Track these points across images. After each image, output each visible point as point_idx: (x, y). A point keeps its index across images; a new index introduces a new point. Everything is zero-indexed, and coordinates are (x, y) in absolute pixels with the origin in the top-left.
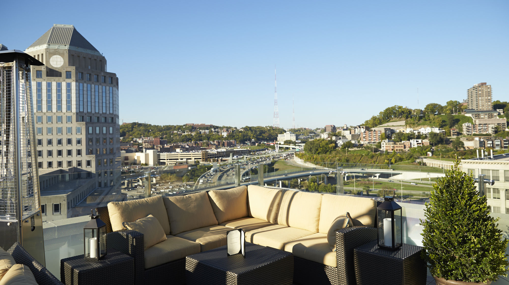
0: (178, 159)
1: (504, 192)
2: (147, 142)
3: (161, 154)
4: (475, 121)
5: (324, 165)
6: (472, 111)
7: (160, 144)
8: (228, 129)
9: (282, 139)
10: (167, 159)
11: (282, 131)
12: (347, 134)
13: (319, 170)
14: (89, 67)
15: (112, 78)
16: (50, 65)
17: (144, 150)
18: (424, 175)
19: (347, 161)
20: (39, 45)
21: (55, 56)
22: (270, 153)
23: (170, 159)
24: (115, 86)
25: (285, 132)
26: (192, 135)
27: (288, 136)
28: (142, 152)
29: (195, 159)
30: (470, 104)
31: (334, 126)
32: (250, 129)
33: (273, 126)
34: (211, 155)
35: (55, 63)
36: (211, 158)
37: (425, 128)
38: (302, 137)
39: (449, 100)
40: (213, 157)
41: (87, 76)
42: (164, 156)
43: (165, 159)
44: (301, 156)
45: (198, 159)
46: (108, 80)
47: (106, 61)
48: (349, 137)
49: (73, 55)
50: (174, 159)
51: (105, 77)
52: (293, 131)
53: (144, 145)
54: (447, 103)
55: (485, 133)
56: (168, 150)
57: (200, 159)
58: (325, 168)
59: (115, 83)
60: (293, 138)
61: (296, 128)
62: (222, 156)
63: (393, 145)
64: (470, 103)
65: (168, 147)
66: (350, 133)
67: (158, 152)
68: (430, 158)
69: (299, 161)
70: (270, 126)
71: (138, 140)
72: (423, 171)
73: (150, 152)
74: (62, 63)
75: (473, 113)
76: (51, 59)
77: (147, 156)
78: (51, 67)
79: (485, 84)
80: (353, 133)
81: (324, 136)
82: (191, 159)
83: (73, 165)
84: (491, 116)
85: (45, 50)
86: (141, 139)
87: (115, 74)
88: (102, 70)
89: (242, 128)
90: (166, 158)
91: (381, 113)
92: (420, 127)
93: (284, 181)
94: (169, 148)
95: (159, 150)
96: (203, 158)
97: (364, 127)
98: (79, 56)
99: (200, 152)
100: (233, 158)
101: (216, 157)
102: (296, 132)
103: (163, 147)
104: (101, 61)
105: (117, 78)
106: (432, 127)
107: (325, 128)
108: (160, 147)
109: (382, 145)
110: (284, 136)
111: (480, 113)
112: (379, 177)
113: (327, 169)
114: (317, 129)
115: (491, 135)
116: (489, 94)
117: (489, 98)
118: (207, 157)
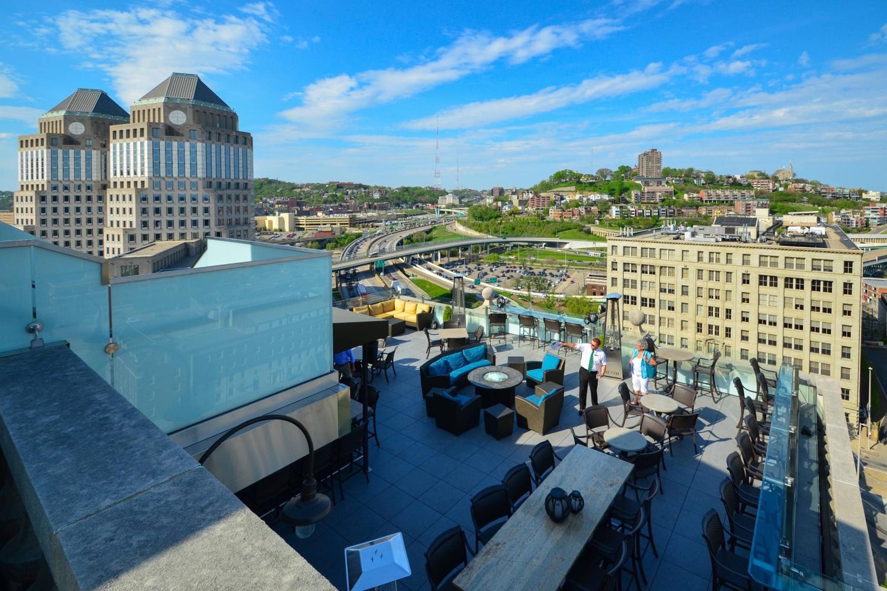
0: (320, 224)
1: (640, 267)
2: (281, 204)
3: (299, 218)
4: (644, 189)
5: (488, 232)
6: (641, 178)
7: (298, 206)
8: (380, 190)
9: (444, 202)
10: (307, 225)
11: (444, 193)
12: (515, 199)
13: (481, 239)
14: (218, 125)
15: (246, 138)
16: (170, 122)
17: (277, 213)
18: (590, 244)
19: (513, 229)
20: (153, 97)
21: (175, 112)
22: (429, 217)
23: (310, 225)
24: (249, 147)
25: (447, 194)
26: (337, 196)
27: (450, 199)
28: (274, 215)
29: (341, 224)
30: (641, 172)
31: (503, 189)
32: (406, 190)
33: (433, 187)
34: (360, 220)
35: (175, 119)
36: (360, 223)
37: (594, 194)
38: (465, 200)
39: (621, 165)
40: (362, 223)
41: (214, 136)
42: (303, 219)
43: (304, 225)
44: (464, 223)
45: (344, 224)
46: (241, 140)
47: (238, 117)
48: (515, 202)
49: (198, 111)
50: (315, 224)
51: (237, 137)
52: (456, 193)
53: (277, 206)
54: (619, 168)
55: (652, 201)
56: (307, 213)
57: (347, 224)
58: (489, 236)
59: (249, 145)
60: (457, 202)
61: (460, 189)
62: (373, 221)
63: (560, 212)
64: (641, 169)
65: (308, 209)
66: (518, 198)
67: (295, 215)
68: (597, 226)
69: (461, 229)
70: (430, 186)
71: (268, 200)
72: (589, 240)
73: (285, 216)
74: (184, 120)
75: (643, 180)
76: (171, 115)
77: (281, 221)
78: (170, 125)
79: (656, 150)
80: (520, 199)
81: (489, 200)
82: (335, 224)
83: (199, 237)
84: (659, 183)
85: (162, 104)
86: (273, 199)
87: (249, 134)
88: (233, 129)
89: (397, 189)
90: (304, 223)
91: (551, 177)
92: (589, 193)
93: (442, 251)
94: (309, 211)
95: (296, 213)
96: (350, 224)
97: (533, 192)
98: (205, 112)
99: (346, 216)
100: (387, 223)
101: (365, 223)
102: (460, 194)
103: (301, 209)
104: (232, 117)
105: (252, 137)
106: (602, 194)
107: (492, 190)
108: (297, 210)
109: (550, 212)
110: (446, 198)
111: (649, 180)
112: (545, 246)
113: (491, 237)
114: (484, 191)
115: (658, 204)
116: (659, 160)
117: (659, 165)
118: (354, 223)
